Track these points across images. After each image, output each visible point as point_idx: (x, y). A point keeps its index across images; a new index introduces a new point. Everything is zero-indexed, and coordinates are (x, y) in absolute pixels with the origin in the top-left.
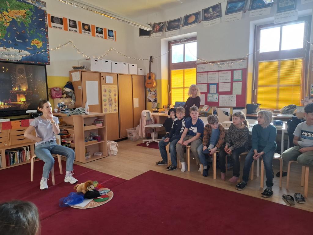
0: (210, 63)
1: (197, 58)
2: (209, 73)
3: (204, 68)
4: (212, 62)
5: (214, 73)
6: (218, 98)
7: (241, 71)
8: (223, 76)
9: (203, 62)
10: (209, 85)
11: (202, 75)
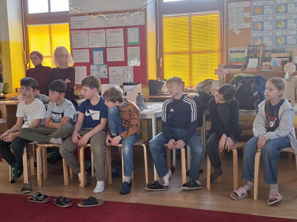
0: (90, 14)
1: (70, 6)
2: (90, 31)
3: (82, 22)
4: (94, 14)
5: (98, 31)
6: (107, 72)
7: (137, 29)
8: (112, 37)
9: (79, 12)
10: (91, 50)
11: (80, 34)
